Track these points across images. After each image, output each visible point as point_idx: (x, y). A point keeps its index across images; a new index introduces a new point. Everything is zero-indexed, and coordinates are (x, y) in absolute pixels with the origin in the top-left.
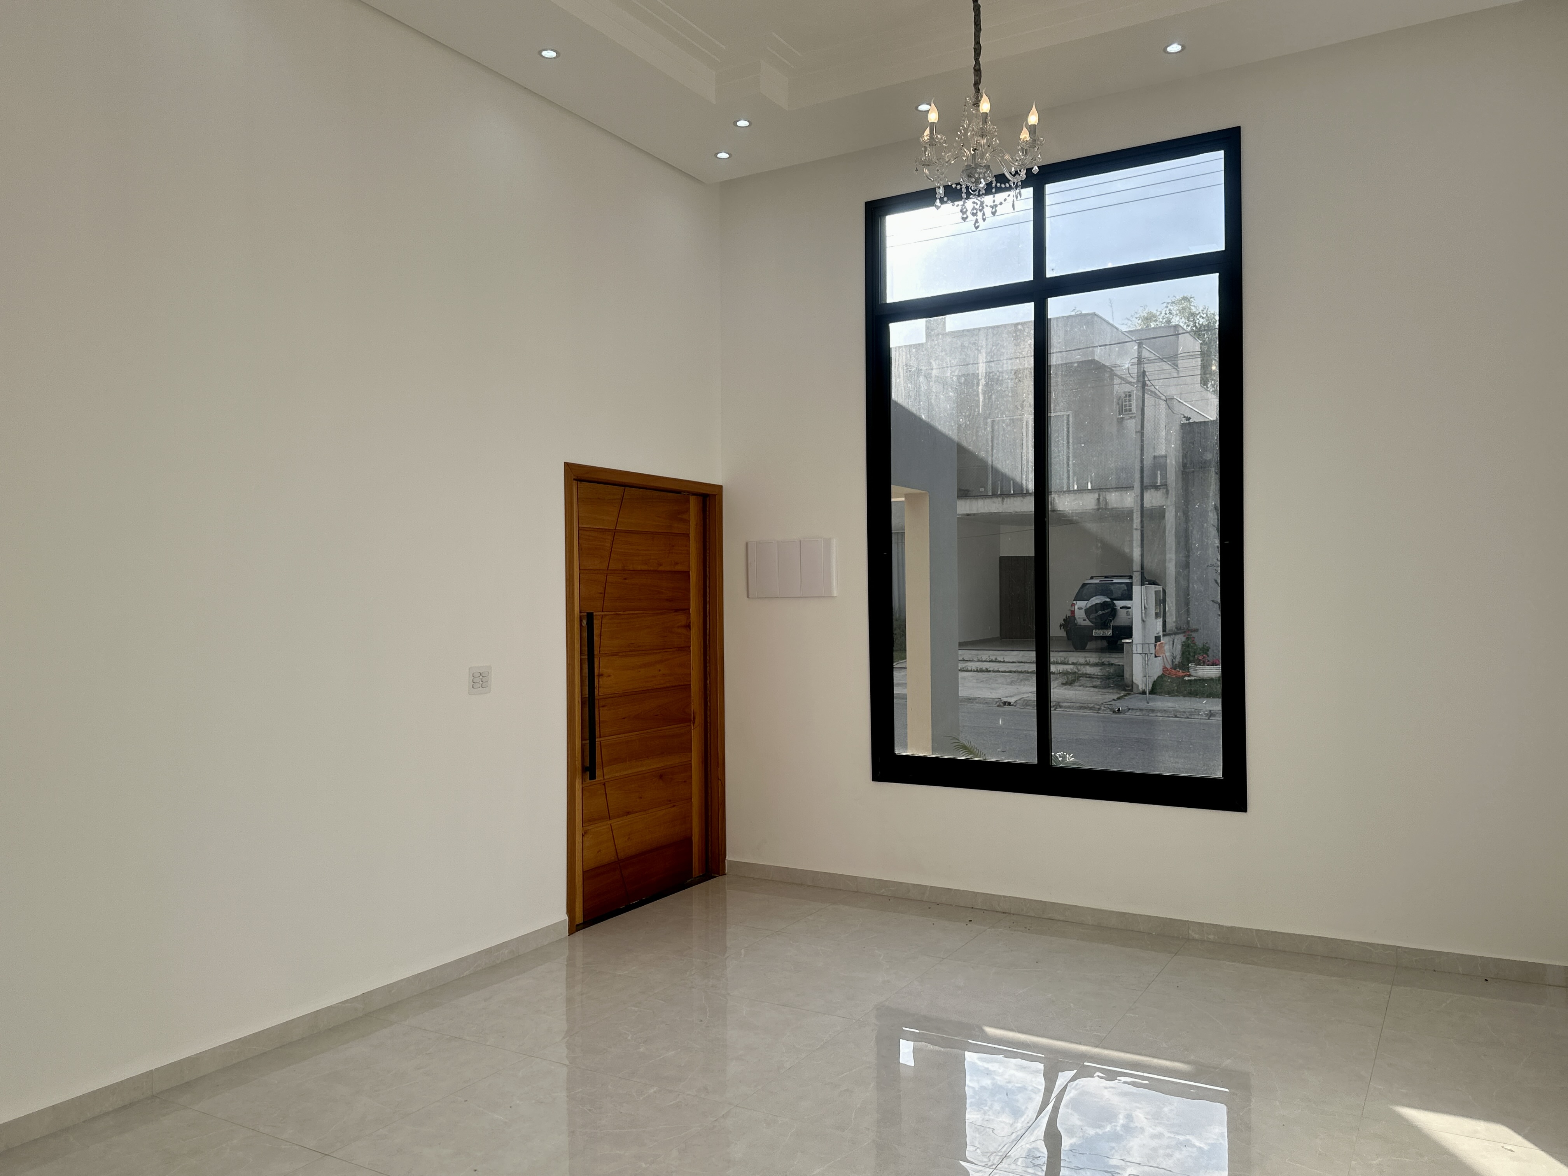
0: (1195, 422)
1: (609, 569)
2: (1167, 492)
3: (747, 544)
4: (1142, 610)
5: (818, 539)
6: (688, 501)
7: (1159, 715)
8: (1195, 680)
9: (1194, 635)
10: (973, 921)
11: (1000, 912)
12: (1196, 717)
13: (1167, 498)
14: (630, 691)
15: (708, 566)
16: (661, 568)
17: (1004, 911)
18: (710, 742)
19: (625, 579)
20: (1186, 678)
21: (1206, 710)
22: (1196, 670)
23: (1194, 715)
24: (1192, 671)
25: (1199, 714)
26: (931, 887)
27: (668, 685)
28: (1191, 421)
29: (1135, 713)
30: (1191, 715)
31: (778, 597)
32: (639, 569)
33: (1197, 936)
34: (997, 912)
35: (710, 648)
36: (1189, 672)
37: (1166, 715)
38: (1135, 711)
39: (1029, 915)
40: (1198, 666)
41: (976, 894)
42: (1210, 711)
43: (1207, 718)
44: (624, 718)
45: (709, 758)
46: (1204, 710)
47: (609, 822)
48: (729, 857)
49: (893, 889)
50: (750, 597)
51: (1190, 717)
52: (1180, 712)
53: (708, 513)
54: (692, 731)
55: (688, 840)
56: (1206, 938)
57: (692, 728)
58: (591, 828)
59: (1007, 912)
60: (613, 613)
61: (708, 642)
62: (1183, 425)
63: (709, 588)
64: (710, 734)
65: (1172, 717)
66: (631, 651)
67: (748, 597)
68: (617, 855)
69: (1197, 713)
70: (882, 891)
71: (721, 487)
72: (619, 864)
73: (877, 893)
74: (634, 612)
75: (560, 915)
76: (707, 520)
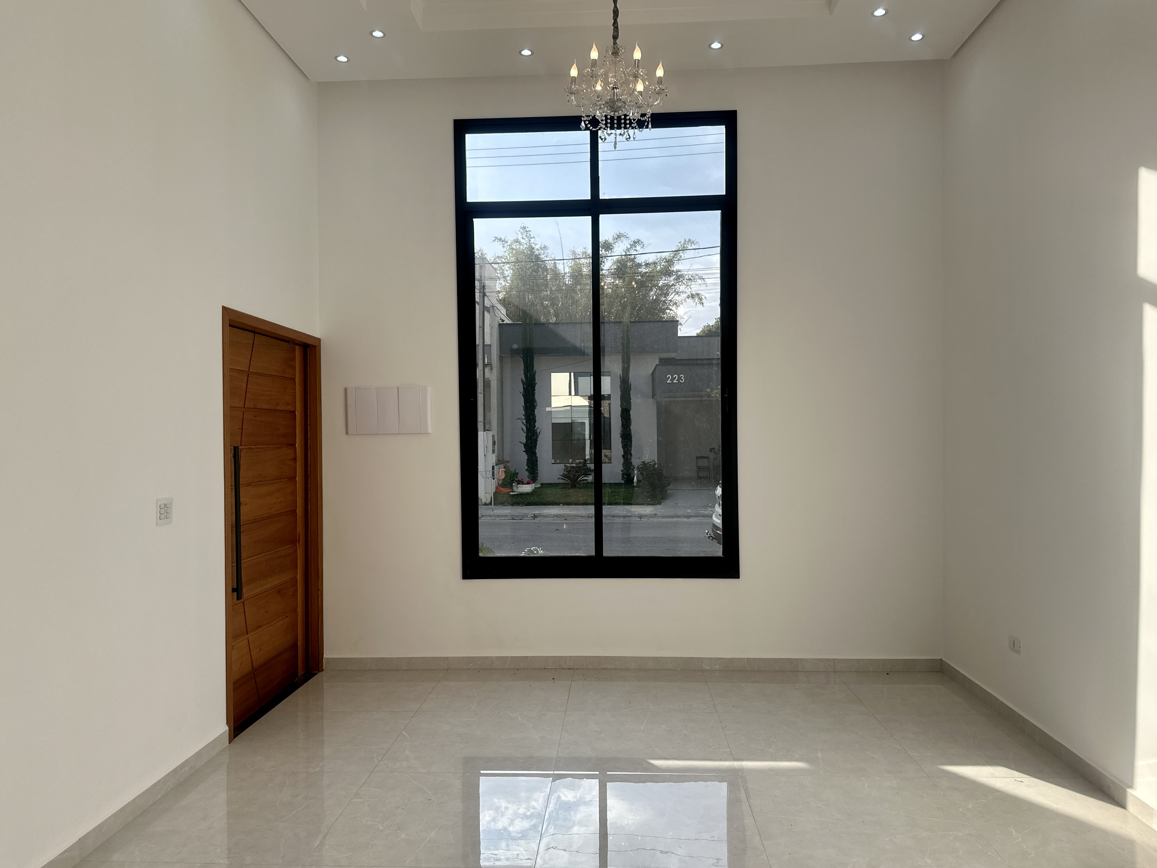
0: (507, 323)
1: (245, 407)
2: (492, 369)
3: (346, 389)
4: (484, 448)
5: (415, 387)
6: (294, 350)
7: (502, 519)
8: (517, 494)
9: (508, 464)
10: (555, 679)
11: (566, 669)
12: (526, 519)
13: (491, 373)
14: (259, 517)
15: (309, 407)
16: (278, 408)
17: (569, 668)
18: (311, 559)
19: (256, 416)
20: (511, 493)
21: (532, 514)
22: (517, 488)
23: (524, 517)
24: (514, 488)
25: (528, 517)
26: (511, 657)
27: (283, 511)
28: (505, 322)
29: (487, 518)
30: (522, 518)
31: (377, 434)
32: (264, 408)
33: (708, 668)
34: (564, 669)
35: (310, 478)
36: (512, 489)
37: (507, 519)
38: (486, 517)
39: (588, 668)
40: (519, 485)
41: (547, 658)
42: (534, 514)
43: (533, 519)
44: (256, 542)
45: (310, 572)
46: (530, 514)
47: (247, 637)
48: (326, 655)
49: (479, 663)
50: (350, 433)
51: (522, 519)
52: (516, 516)
53: (308, 361)
54: (298, 550)
55: (295, 645)
56: (714, 668)
57: (298, 548)
58: (235, 644)
59: (572, 668)
60: (247, 447)
61: (309, 473)
62: (500, 325)
63: (310, 426)
64: (310, 552)
65: (511, 520)
66: (260, 481)
67: (347, 433)
68: (253, 666)
69: (526, 516)
70: (470, 666)
71: (319, 340)
72: (254, 673)
73: (466, 668)
74: (261, 446)
75: (222, 728)
76: (308, 368)
